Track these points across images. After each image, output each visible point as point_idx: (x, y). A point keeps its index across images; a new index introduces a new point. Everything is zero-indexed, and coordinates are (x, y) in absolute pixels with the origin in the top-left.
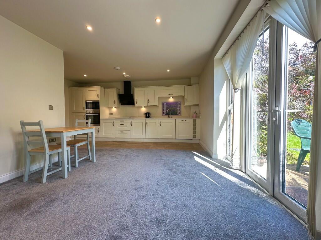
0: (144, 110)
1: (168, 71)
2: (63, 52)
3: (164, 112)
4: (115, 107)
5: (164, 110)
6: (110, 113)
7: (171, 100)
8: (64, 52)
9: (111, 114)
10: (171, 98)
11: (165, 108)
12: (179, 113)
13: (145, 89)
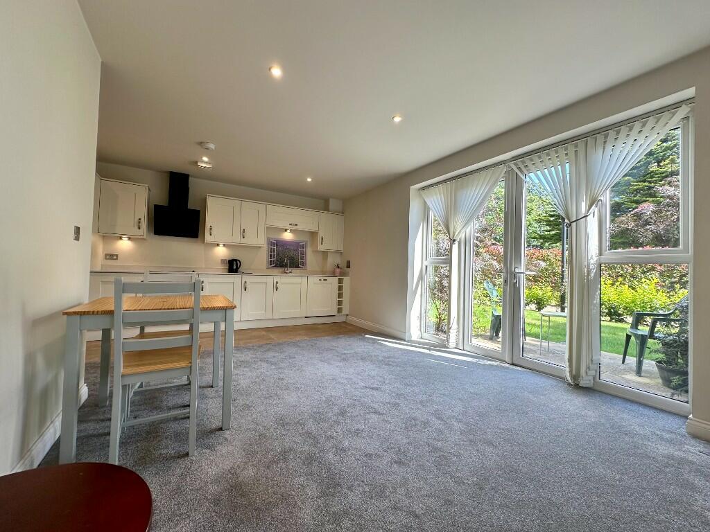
0: (221, 252)
1: (309, 180)
2: (100, 60)
3: (271, 261)
4: (129, 239)
5: (271, 255)
6: (106, 255)
7: (288, 236)
8: (102, 63)
9: (111, 256)
10: (289, 231)
11: (274, 252)
12: (303, 264)
13: (236, 203)
